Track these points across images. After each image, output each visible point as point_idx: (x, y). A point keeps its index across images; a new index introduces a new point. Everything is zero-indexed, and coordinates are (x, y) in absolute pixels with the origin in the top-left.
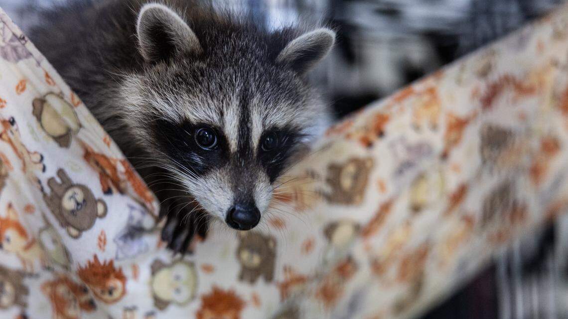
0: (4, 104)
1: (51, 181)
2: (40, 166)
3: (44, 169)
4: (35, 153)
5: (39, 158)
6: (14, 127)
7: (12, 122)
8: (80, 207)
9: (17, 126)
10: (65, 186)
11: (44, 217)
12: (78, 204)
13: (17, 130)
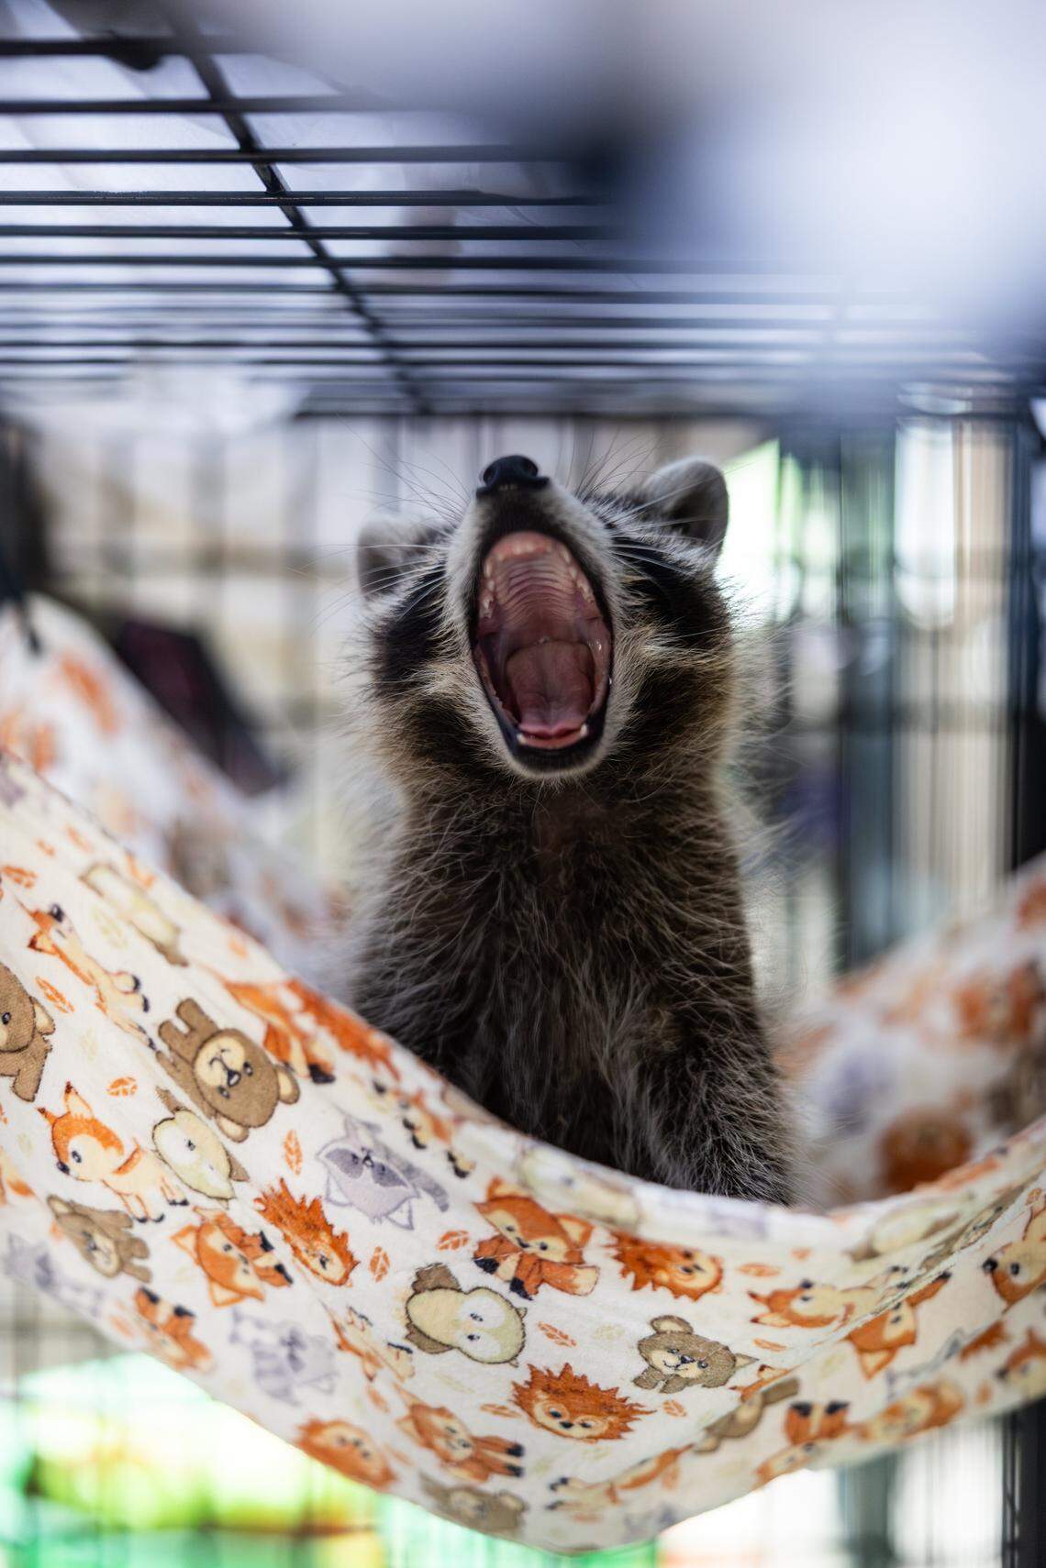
0: (32, 880)
1: (164, 1028)
2: (136, 1000)
3: (146, 1007)
4: (120, 973)
5: (131, 984)
6: (64, 925)
7: (58, 915)
8: (235, 1078)
9: (70, 922)
10: (196, 1039)
11: (165, 1095)
12: (231, 1074)
13: (71, 930)
